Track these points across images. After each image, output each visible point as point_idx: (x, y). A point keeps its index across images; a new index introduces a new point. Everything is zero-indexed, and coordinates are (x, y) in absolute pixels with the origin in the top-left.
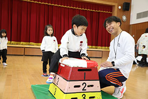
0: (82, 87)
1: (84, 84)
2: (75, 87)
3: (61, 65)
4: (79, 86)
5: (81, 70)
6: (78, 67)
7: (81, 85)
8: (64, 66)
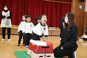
0: (44, 57)
1: (45, 55)
2: (40, 57)
3: (33, 44)
4: (42, 56)
5: (43, 47)
6: (42, 46)
7: (43, 56)
8: (34, 45)
